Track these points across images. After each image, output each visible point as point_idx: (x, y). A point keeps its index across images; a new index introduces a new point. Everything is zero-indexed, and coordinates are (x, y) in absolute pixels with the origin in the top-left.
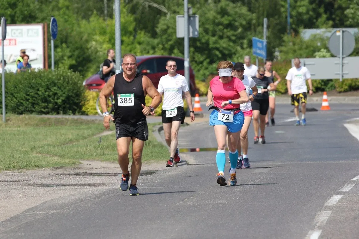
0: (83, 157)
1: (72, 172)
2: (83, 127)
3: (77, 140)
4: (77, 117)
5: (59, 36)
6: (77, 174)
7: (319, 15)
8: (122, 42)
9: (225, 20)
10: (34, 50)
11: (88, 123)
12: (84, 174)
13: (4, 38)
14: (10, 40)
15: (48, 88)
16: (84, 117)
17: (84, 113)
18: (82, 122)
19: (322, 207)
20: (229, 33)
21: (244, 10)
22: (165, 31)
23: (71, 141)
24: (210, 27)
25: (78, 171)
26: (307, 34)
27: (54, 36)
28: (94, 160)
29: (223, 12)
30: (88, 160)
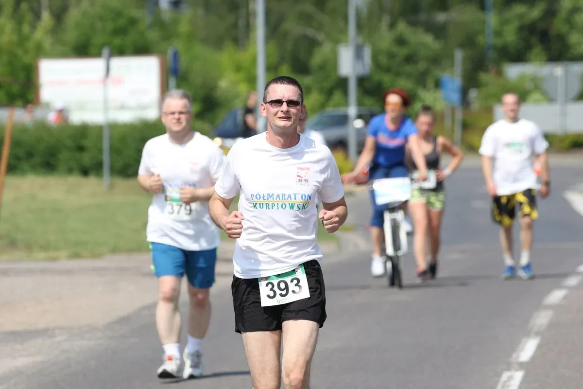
7: (528, 47)
9: (403, 52)
13: (107, 75)
19: (538, 306)
20: (409, 68)
21: (428, 39)
22: (322, 67)
24: (383, 60)
26: (514, 71)
27: (176, 73)
29: (401, 41)
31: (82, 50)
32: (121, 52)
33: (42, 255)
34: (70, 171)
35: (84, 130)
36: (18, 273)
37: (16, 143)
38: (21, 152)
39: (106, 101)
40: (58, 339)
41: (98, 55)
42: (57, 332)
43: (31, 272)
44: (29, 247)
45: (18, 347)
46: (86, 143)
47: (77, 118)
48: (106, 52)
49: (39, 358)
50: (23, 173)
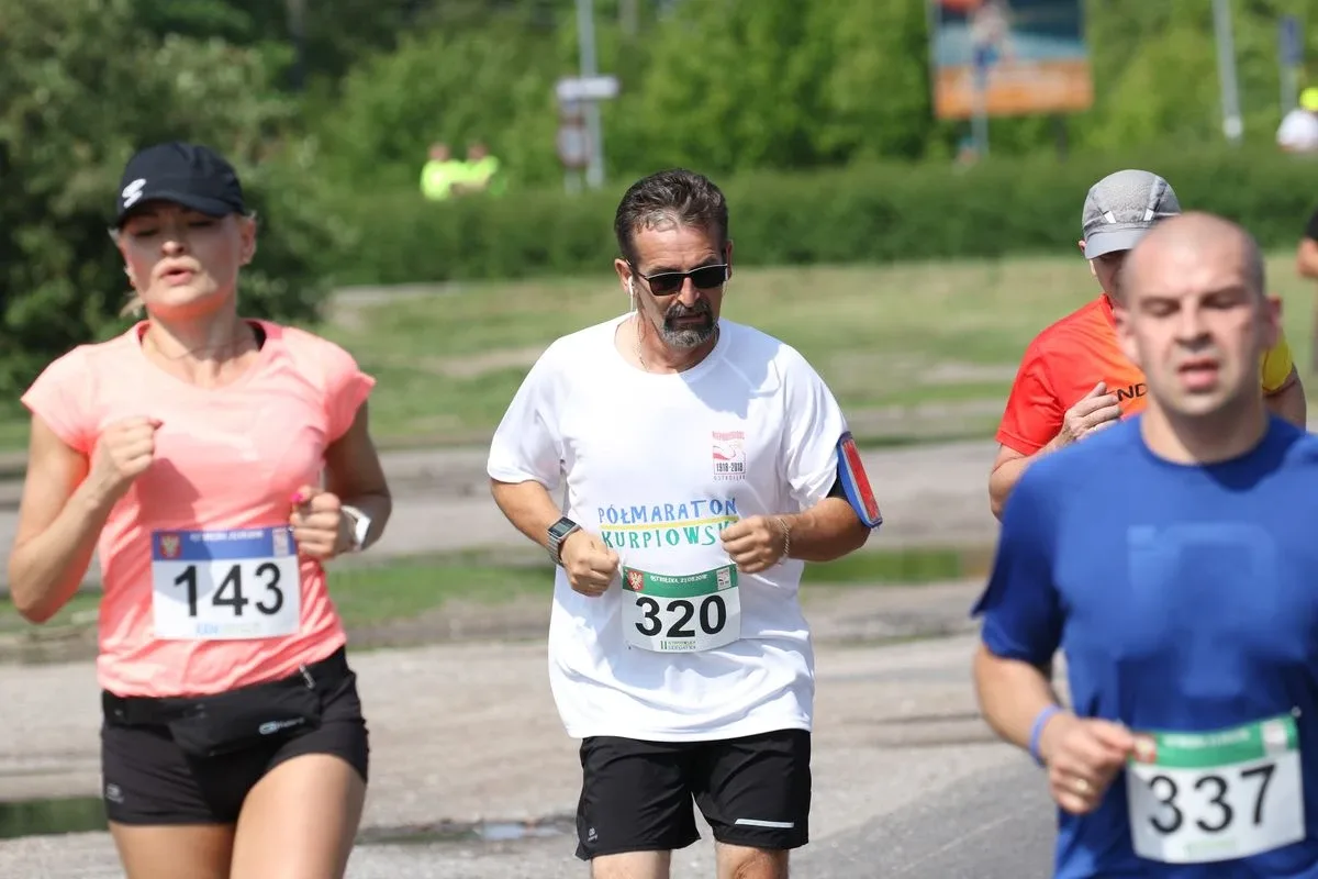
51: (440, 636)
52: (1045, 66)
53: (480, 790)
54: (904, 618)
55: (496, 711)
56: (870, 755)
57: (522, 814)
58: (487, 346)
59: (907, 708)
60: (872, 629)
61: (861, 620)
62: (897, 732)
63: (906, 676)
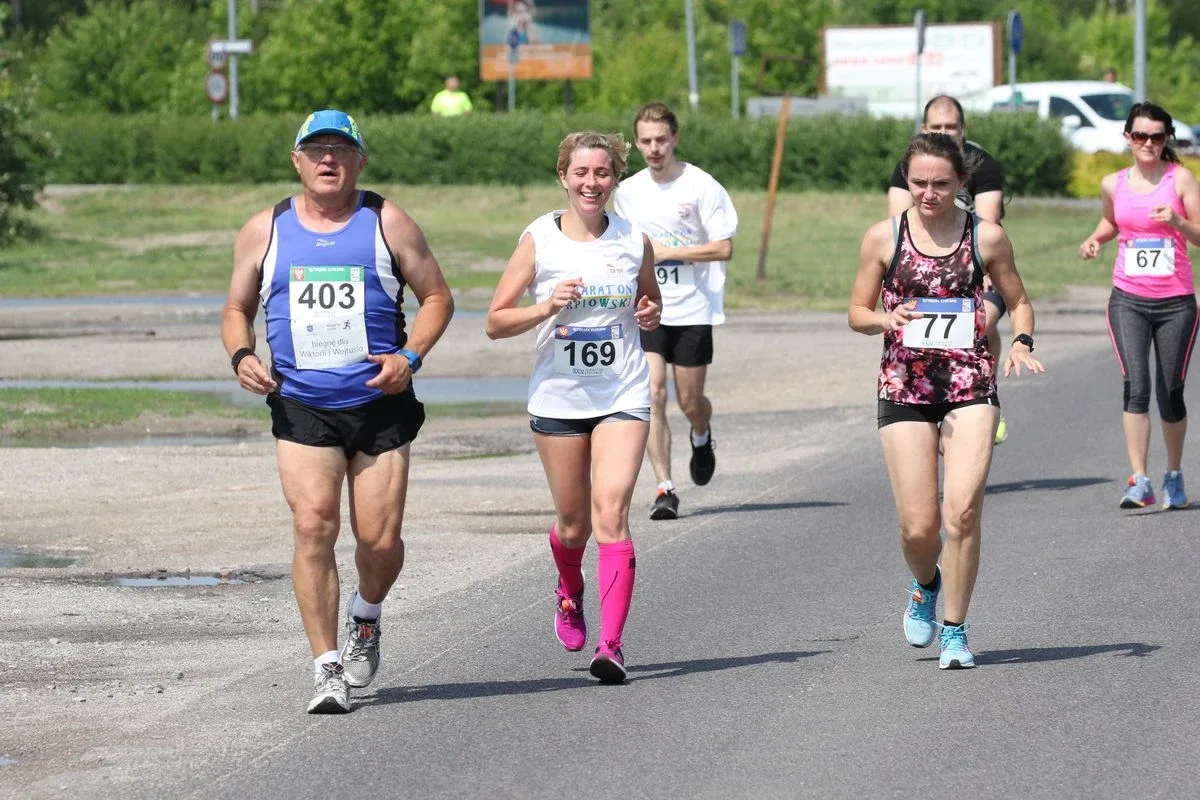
0: (1071, 278)
1: (1051, 308)
2: (1070, 220)
3: (1058, 246)
4: (1057, 202)
5: (1024, 46)
6: (1061, 312)
8: (1148, 57)
10: (974, 73)
11: (1078, 213)
12: (1074, 312)
13: (921, 50)
14: (931, 55)
15: (1003, 146)
16: (1070, 203)
17: (1069, 195)
18: (1066, 213)
23: (1046, 248)
25: (1060, 306)
27: (1016, 47)
28: (1092, 284)
30: (1080, 284)
31: (887, 17)
32: (941, 20)
33: (828, 304)
34: (868, 185)
35: (888, 126)
36: (794, 328)
37: (791, 148)
38: (799, 160)
39: (919, 85)
40: (850, 422)
41: (909, 23)
42: (850, 411)
43: (812, 327)
44: (809, 293)
45: (795, 433)
46: (888, 145)
47: (878, 110)
48: (919, 17)
49: (824, 449)
50: (802, 189)
51: (138, 437)
52: (559, 48)
53: (183, 550)
54: (478, 440)
55: (187, 494)
56: (467, 537)
57: (216, 569)
58: (152, 230)
59: (487, 505)
60: (456, 447)
61: (446, 440)
62: (484, 522)
63: (485, 482)
